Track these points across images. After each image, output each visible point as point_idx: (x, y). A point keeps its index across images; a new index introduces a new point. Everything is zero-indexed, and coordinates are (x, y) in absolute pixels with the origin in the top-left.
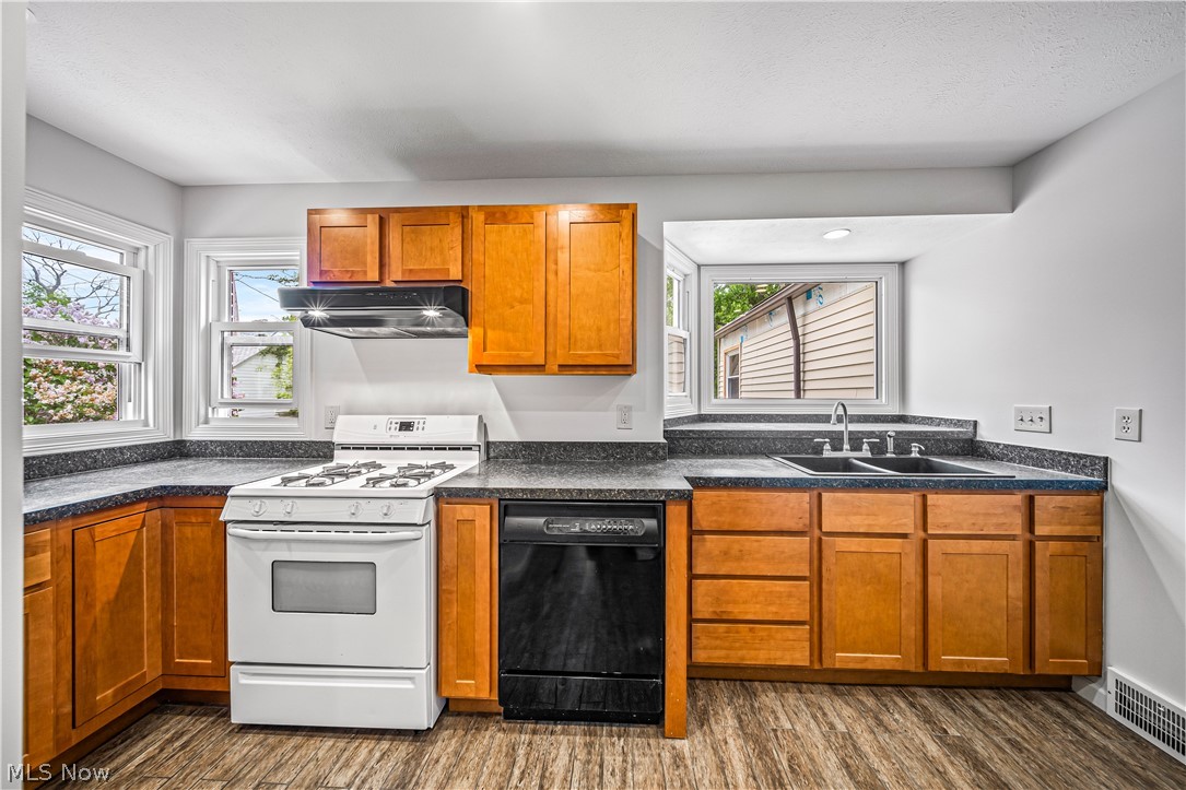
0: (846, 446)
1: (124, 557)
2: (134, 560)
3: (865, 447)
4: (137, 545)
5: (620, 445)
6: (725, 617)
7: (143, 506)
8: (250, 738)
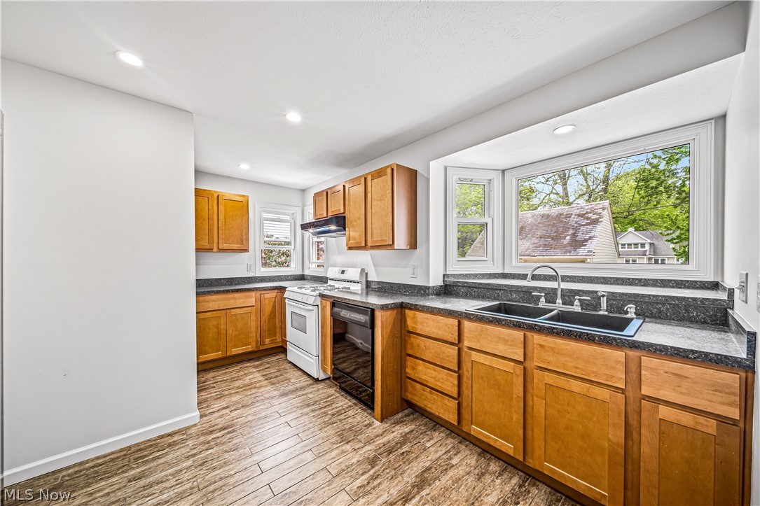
0: (559, 301)
1: (272, 304)
2: (274, 306)
3: (577, 302)
4: (275, 302)
5: (410, 286)
6: (425, 383)
7: (276, 291)
8: (289, 365)
